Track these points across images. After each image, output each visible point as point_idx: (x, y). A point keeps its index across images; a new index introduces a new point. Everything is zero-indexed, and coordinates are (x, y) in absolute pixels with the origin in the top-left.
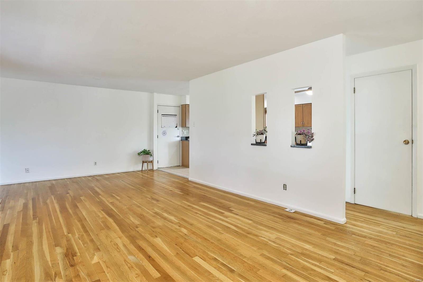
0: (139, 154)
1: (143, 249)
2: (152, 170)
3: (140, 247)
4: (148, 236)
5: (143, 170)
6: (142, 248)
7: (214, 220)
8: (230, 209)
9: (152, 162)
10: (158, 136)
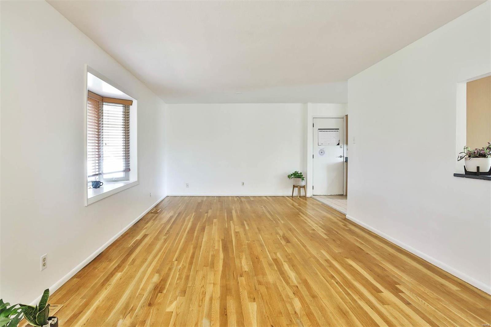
0: (289, 177)
1: (226, 315)
3: (225, 309)
4: (244, 294)
6: (226, 312)
7: (356, 302)
8: (398, 286)
9: (305, 187)
10: (313, 155)
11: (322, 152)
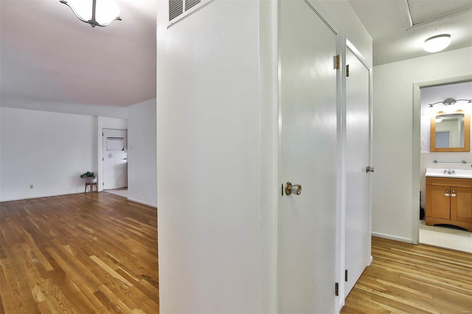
0: (82, 176)
2: (97, 192)
4: (59, 244)
5: (86, 192)
9: (96, 184)
10: (103, 158)
11: (110, 156)
